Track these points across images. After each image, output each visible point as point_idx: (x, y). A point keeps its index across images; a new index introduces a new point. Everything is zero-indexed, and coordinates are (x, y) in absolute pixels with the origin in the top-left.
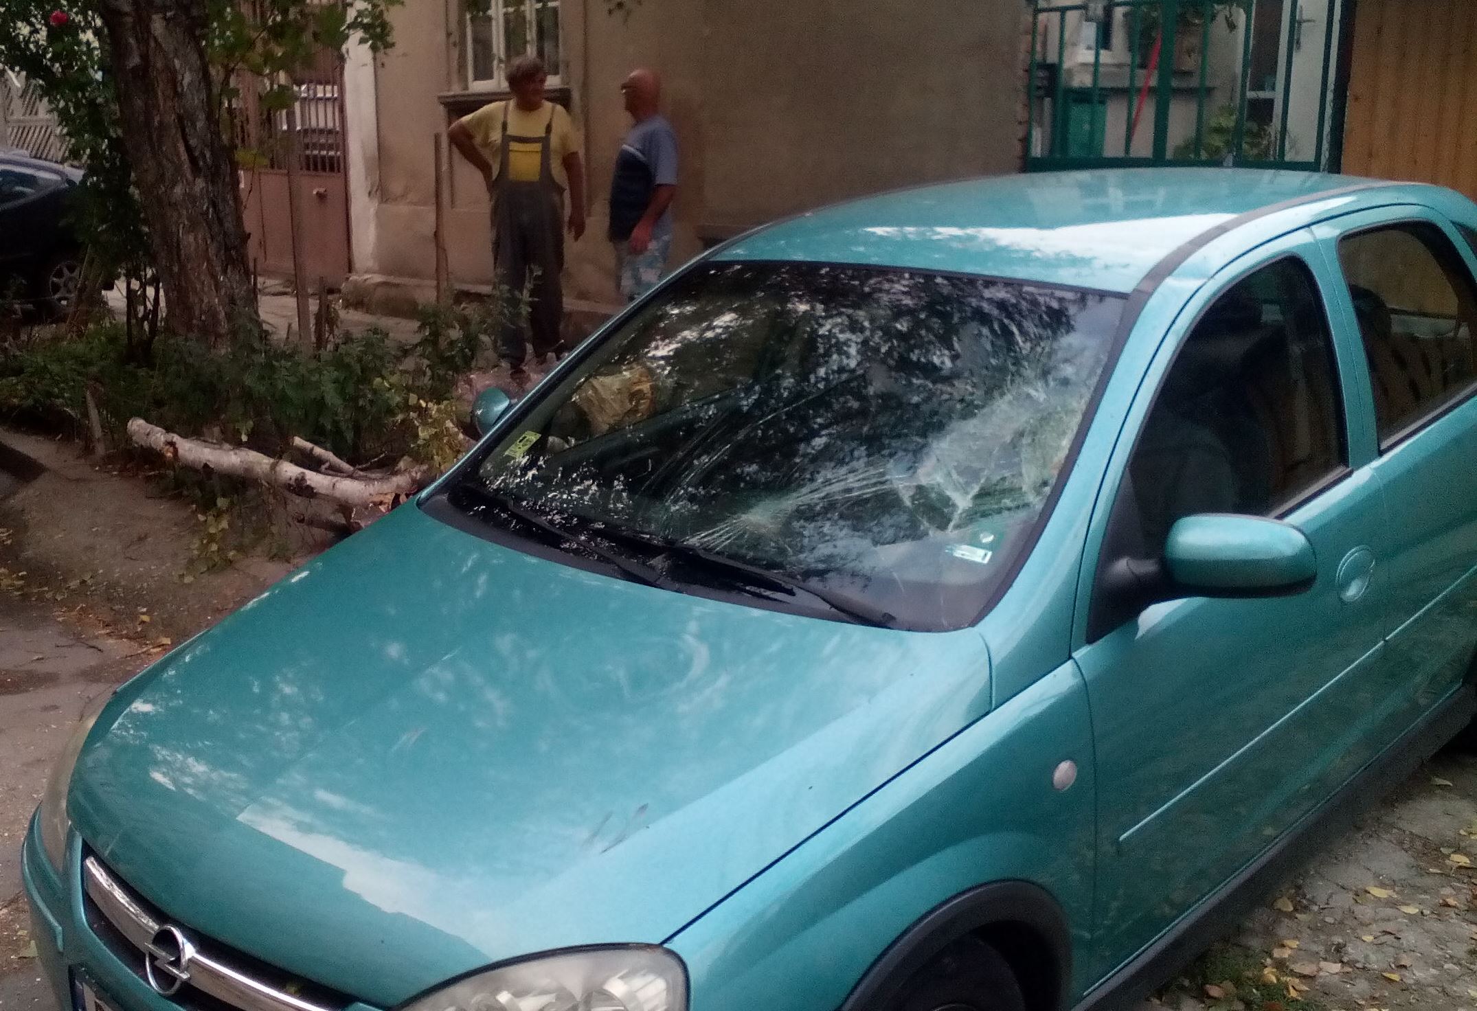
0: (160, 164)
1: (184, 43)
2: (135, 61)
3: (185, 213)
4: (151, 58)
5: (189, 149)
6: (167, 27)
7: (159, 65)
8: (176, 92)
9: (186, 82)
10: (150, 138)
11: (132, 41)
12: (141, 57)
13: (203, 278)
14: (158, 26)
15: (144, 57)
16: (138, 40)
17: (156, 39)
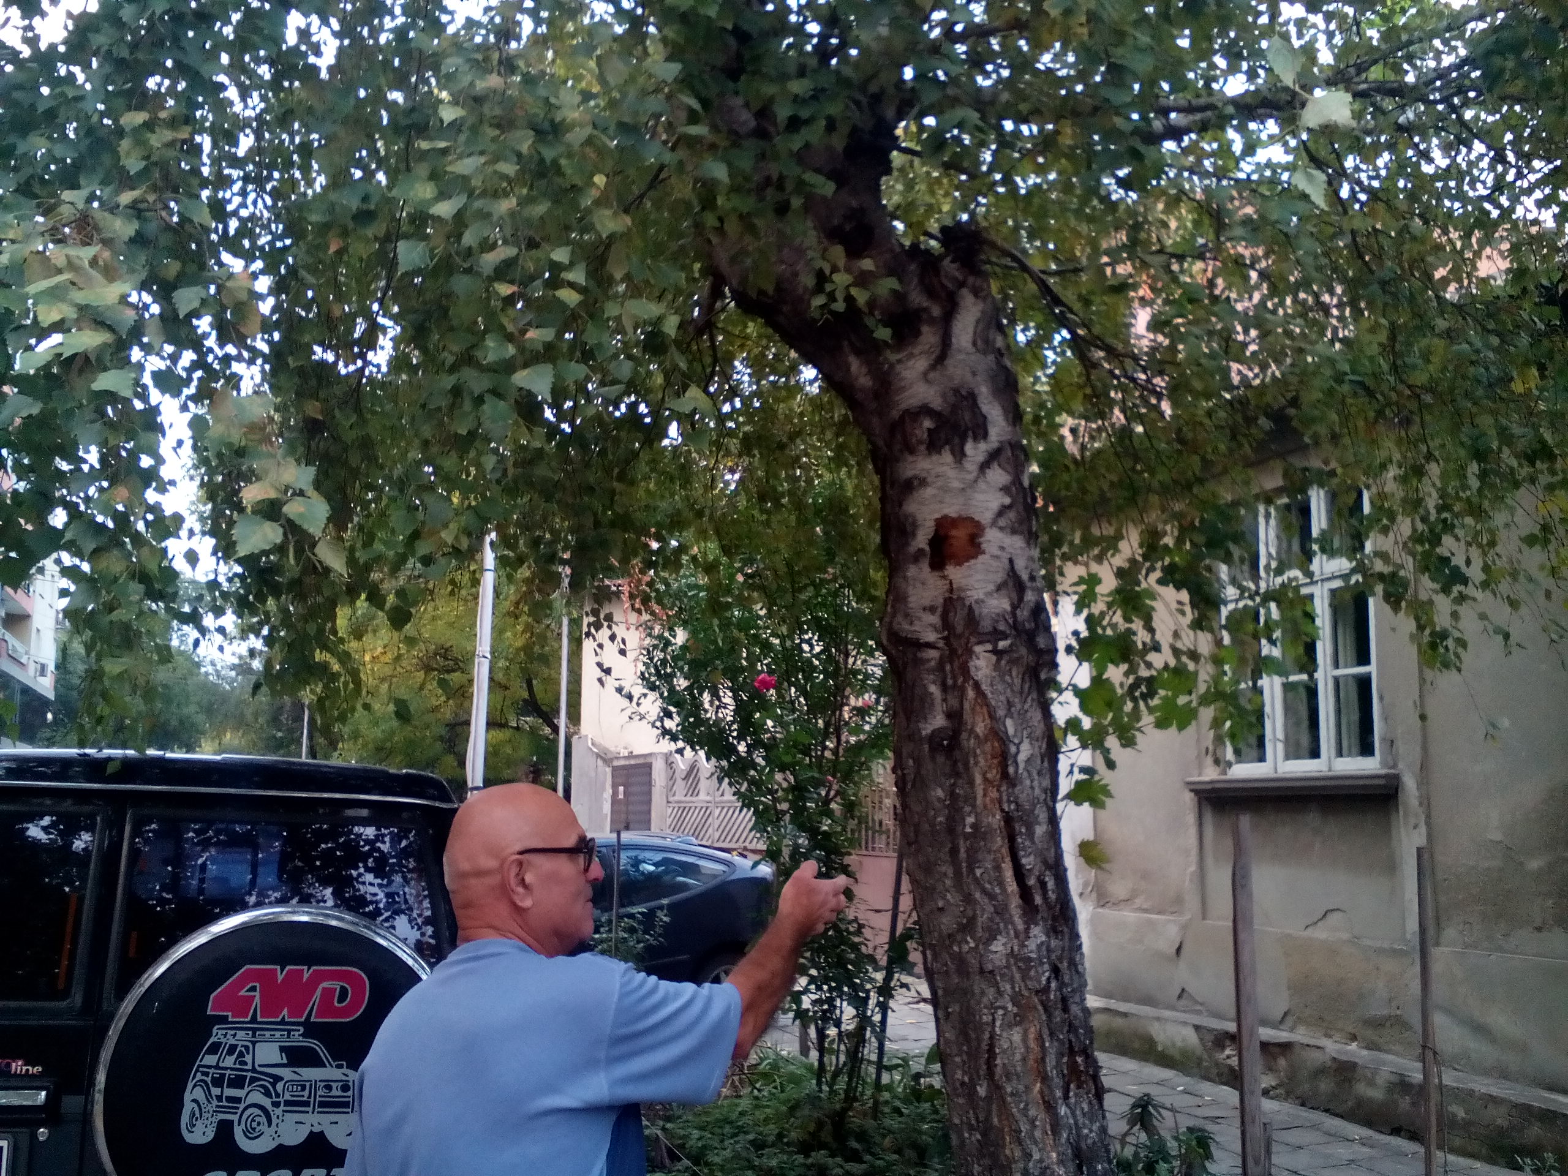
0: (968, 899)
1: (1021, 693)
2: (938, 721)
3: (1008, 987)
4: (967, 716)
5: (1020, 874)
6: (997, 667)
7: (980, 729)
8: (1005, 775)
9: (1022, 757)
10: (954, 852)
11: (933, 689)
12: (949, 715)
13: (1032, 1112)
14: (982, 664)
15: (955, 716)
16: (944, 688)
17: (977, 686)
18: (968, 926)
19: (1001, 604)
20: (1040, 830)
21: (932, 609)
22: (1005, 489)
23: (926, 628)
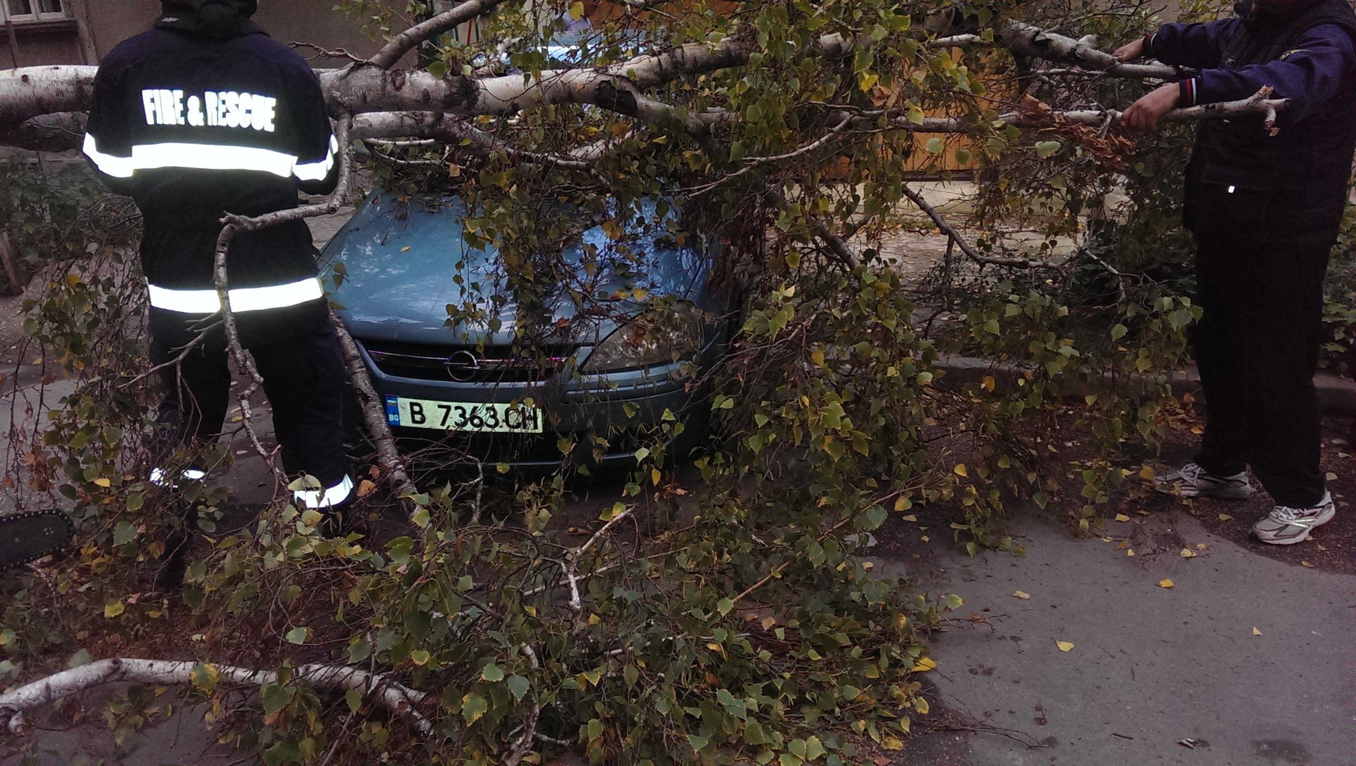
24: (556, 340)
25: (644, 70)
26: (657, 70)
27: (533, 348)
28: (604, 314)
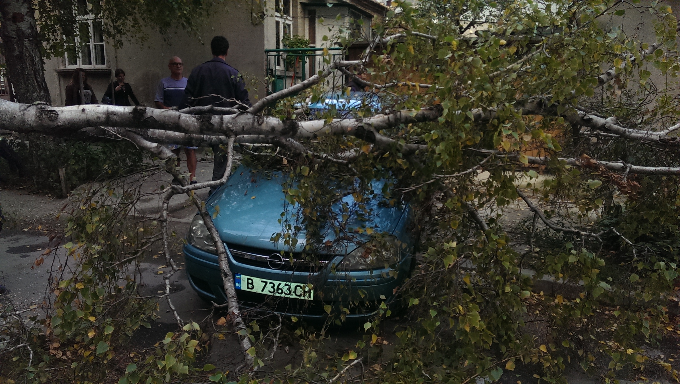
0: (28, 86)
1: (35, 48)
2: (17, 53)
4: (24, 52)
5: (37, 82)
6: (30, 43)
7: (27, 55)
8: (33, 64)
9: (36, 60)
10: (23, 78)
11: (16, 47)
12: (19, 52)
14: (26, 43)
15: (21, 52)
16: (18, 46)
17: (26, 47)
18: (28, 91)
19: (30, 31)
20: (41, 74)
21: (14, 31)
22: (28, 8)
23: (13, 34)
24: (325, 252)
25: (381, 122)
26: (387, 121)
27: (313, 256)
28: (350, 240)
